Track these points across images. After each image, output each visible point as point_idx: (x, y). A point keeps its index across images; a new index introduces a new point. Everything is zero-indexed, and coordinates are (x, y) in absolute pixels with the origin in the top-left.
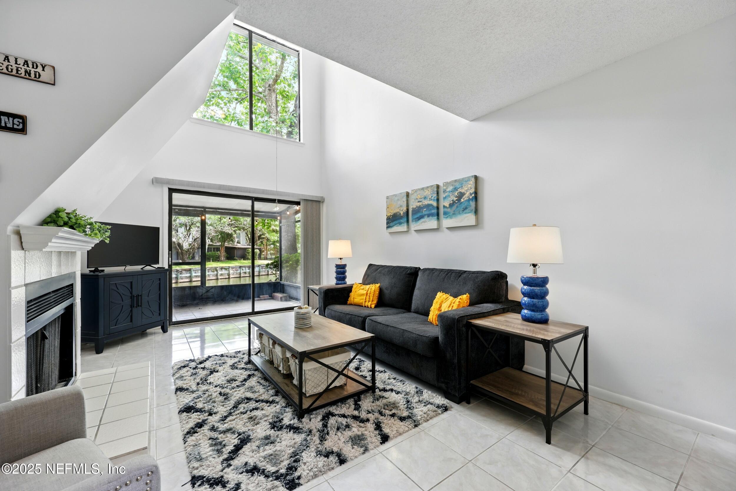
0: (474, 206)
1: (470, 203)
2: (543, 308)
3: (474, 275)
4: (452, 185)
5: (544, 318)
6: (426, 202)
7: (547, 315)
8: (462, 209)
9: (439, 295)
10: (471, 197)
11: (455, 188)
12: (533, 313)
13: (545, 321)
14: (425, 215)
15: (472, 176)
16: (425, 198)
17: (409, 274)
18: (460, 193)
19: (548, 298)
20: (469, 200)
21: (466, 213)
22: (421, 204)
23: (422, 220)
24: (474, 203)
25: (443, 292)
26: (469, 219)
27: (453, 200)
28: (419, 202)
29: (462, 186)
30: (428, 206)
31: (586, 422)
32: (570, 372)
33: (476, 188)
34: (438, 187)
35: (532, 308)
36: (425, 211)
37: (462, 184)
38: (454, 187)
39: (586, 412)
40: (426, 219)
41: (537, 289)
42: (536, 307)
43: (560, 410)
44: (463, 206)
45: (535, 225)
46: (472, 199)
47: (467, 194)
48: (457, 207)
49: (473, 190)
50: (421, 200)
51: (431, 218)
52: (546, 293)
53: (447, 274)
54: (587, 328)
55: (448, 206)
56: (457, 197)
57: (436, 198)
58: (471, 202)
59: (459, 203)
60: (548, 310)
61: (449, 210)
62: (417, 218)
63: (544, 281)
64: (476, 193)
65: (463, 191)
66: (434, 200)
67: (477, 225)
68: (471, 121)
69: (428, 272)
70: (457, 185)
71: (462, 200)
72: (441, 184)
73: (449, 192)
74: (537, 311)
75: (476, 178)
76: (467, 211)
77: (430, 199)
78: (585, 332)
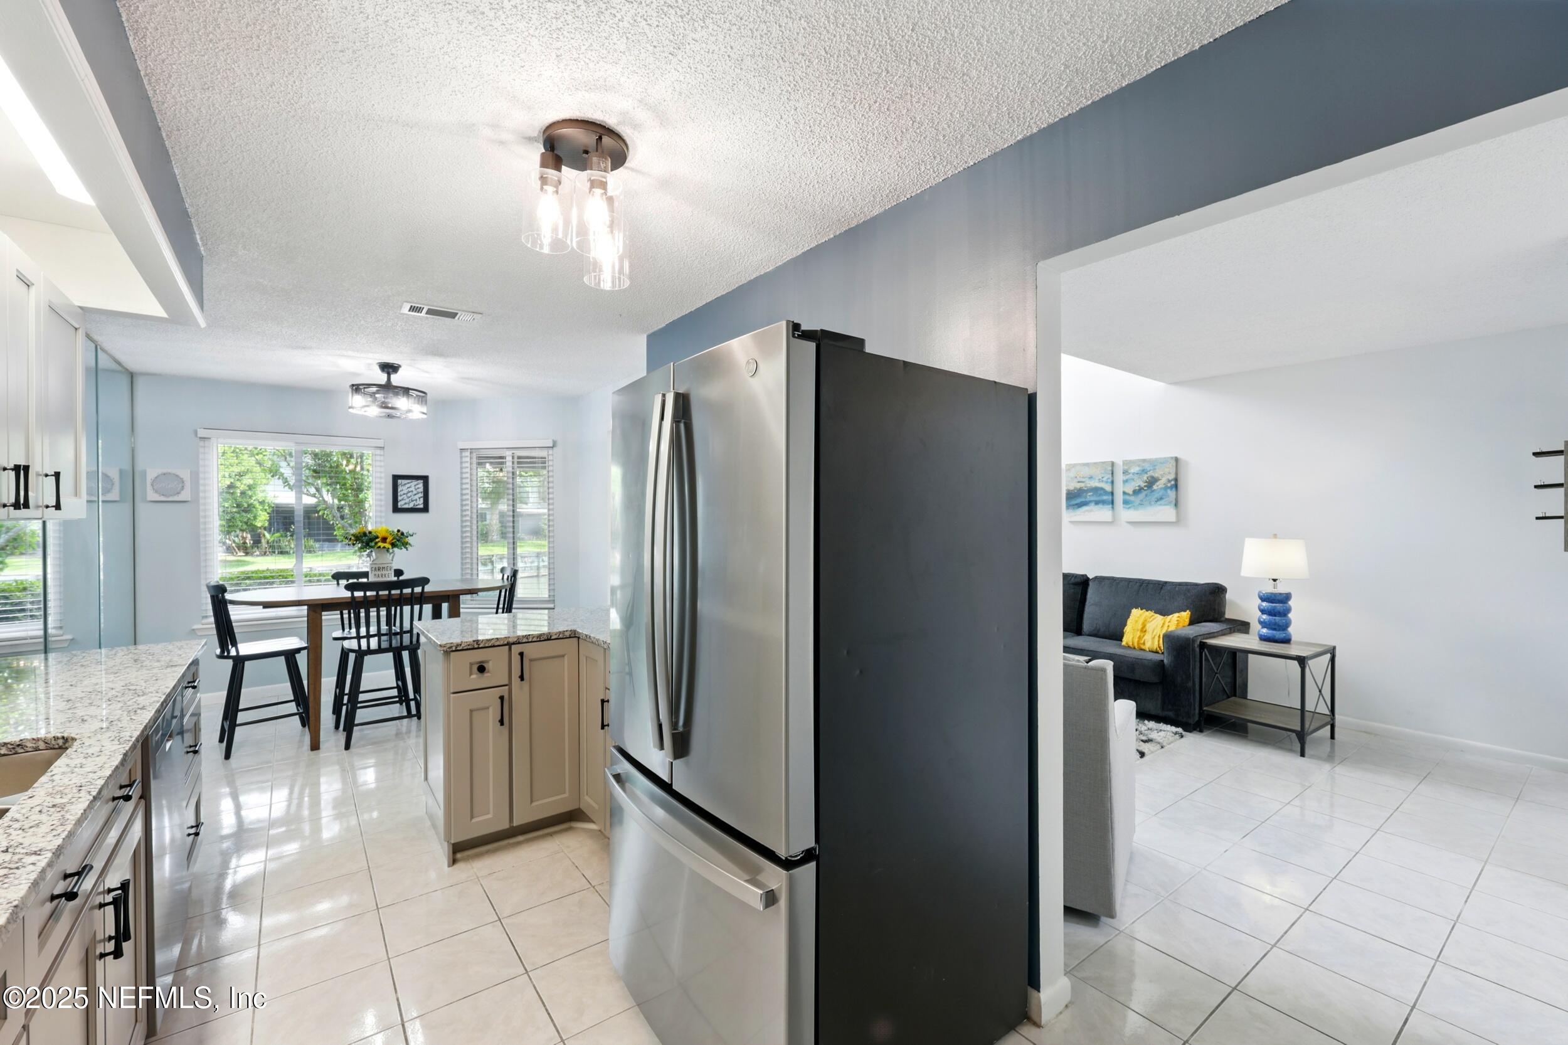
0: (1174, 497)
1: (1167, 492)
2: (1285, 627)
3: (1184, 588)
4: (1139, 466)
5: (1287, 638)
6: (1095, 484)
7: (1290, 635)
8: (1154, 499)
9: (1136, 613)
10: (1169, 485)
11: (1143, 470)
12: (1274, 632)
13: (1287, 641)
14: (1090, 501)
15: (1172, 458)
16: (1091, 478)
17: (1075, 584)
18: (1152, 477)
19: (1290, 615)
20: (1166, 488)
21: (1161, 505)
22: (1082, 485)
23: (1085, 508)
24: (1174, 493)
25: (1142, 609)
26: (1166, 512)
27: (1139, 486)
28: (1079, 482)
29: (1155, 469)
30: (1096, 490)
31: (1332, 746)
32: (1320, 691)
33: (1177, 474)
34: (1113, 464)
35: (1273, 627)
36: (1090, 496)
37: (1155, 466)
38: (1141, 468)
39: (1332, 737)
40: (1092, 507)
41: (1278, 606)
42: (1279, 626)
43: (1312, 728)
44: (1156, 495)
45: (1275, 536)
46: (1171, 488)
47: (1163, 480)
48: (1146, 495)
49: (1172, 477)
50: (1083, 480)
51: (1100, 506)
52: (1289, 610)
53: (1141, 586)
54: (1334, 648)
55: (1131, 493)
56: (1146, 482)
57: (1110, 480)
58: (1169, 491)
59: (1149, 491)
60: (1290, 629)
61: (1132, 498)
62: (1076, 504)
63: (1287, 597)
64: (1176, 480)
65: (1156, 475)
66: (1107, 482)
67: (1179, 521)
68: (1171, 384)
69: (1107, 582)
70: (1147, 466)
71: (1155, 487)
72: (1119, 462)
73: (1133, 474)
74: (1279, 630)
75: (1177, 460)
76: (1162, 502)
77: (1100, 481)
78: (1332, 652)
